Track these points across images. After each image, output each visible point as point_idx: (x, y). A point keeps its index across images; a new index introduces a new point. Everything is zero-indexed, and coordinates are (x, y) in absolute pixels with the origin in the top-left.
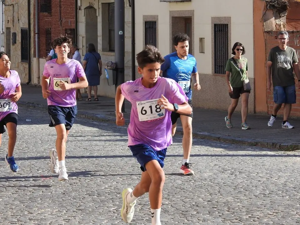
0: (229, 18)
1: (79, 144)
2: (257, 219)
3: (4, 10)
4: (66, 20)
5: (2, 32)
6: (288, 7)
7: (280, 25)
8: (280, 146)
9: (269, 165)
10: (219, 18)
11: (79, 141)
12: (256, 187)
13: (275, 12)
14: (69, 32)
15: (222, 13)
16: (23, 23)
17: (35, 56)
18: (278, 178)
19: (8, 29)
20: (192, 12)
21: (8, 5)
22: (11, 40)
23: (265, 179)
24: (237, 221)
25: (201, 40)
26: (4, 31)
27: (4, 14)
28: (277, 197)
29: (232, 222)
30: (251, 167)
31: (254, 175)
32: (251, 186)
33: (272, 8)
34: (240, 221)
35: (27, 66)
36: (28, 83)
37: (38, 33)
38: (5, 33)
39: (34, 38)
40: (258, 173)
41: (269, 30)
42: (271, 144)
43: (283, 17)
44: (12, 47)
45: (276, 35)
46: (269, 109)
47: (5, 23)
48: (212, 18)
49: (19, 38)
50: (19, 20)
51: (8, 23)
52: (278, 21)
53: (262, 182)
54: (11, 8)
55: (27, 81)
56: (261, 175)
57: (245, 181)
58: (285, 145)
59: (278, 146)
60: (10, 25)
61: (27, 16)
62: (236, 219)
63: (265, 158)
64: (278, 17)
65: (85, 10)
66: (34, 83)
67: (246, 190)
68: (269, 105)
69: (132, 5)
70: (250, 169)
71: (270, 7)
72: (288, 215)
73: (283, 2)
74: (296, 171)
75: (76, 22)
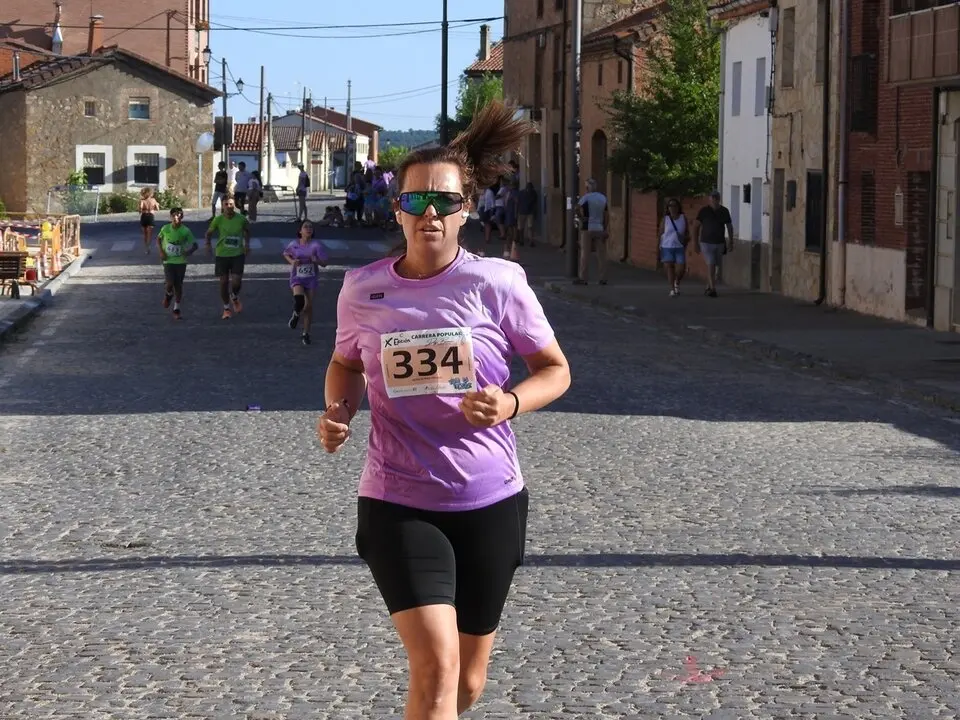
1: (881, 504)
3: (771, 129)
4: (910, 150)
5: (764, 180)
11: (885, 491)
14: (917, 180)
16: (812, 160)
17: (835, 238)
19: (779, 172)
21: (781, 116)
22: (785, 199)
26: (769, 177)
27: (771, 138)
35: (817, 261)
36: (819, 302)
37: (846, 183)
38: (773, 181)
39: (835, 193)
44: (786, 216)
47: (773, 159)
49: (802, 193)
50: (802, 151)
51: (779, 157)
54: (787, 122)
55: (816, 296)
60: (783, 164)
61: (820, 142)
65: (957, 124)
66: (833, 301)
75: (935, 156)
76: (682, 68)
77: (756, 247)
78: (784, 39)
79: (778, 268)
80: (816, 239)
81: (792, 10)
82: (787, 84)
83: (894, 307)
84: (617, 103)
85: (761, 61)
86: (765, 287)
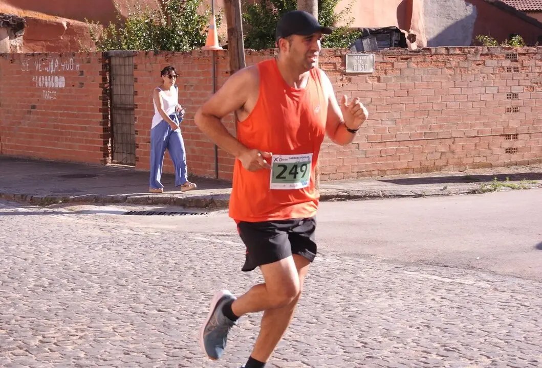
2: (55, 346)
6: (25, 25)
7: (16, 47)
8: (31, 199)
9: (27, 229)
12: (25, 271)
13: (9, 31)
18: (51, 254)
23: (33, 257)
24: (22, 351)
28: (65, 291)
29: (15, 355)
30: (4, 233)
31: (13, 247)
32: (17, 270)
33: (6, 26)
34: (26, 351)
40: (18, 245)
41: (3, 52)
42: (20, 195)
43: (20, 36)
45: (11, 59)
46: (3, 148)
52: (13, 42)
53: (30, 261)
56: (22, 247)
57: (5, 260)
58: (39, 198)
59: (28, 199)
62: (21, 348)
63: (17, 217)
64: (13, 36)
67: (12, 278)
68: (4, 143)
70: (5, 237)
71: (3, 24)
72: (103, 335)
73: (19, 19)
74: (70, 240)
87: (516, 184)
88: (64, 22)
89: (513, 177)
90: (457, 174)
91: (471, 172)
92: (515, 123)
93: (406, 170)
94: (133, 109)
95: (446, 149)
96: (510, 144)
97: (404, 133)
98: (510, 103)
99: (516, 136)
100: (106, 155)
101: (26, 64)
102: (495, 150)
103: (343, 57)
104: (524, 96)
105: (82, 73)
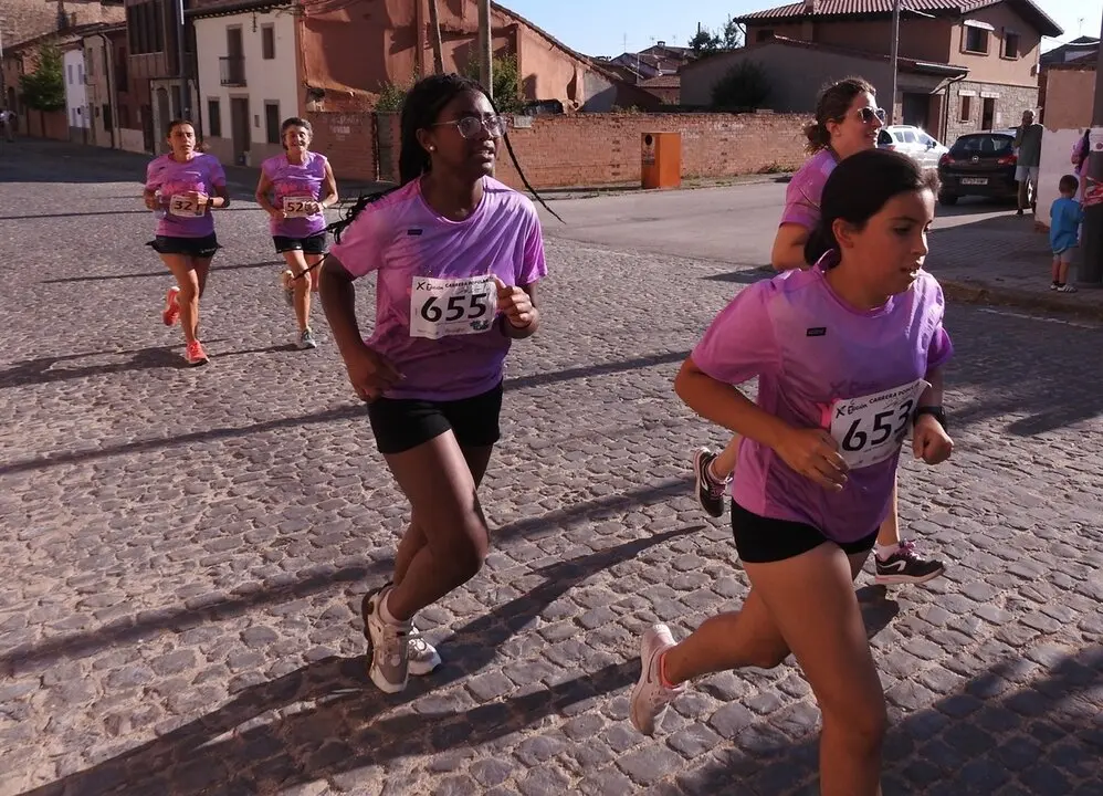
0: (278, 101)
3: (86, 89)
4: (141, 98)
5: (85, 107)
6: (325, 93)
7: (320, 107)
10: (270, 101)
13: (315, 97)
14: (145, 108)
15: (272, 97)
16: (104, 100)
17: (116, 127)
19: (91, 104)
20: (248, 95)
21: (90, 85)
22: (95, 113)
25: (256, 117)
26: (87, 106)
27: (87, 92)
33: (312, 95)
35: (109, 134)
36: (111, 148)
37: (117, 108)
38: (89, 107)
39: (114, 112)
41: (311, 110)
43: (322, 100)
44: (96, 119)
47: (89, 99)
48: (265, 101)
49: (101, 111)
50: (100, 97)
51: (91, 99)
52: (318, 104)
54: (92, 87)
55: (109, 146)
60: (92, 101)
61: (107, 94)
64: (317, 100)
65: (158, 92)
66: (117, 147)
69: (197, 88)
73: (321, 89)
75: (151, 100)
76: (48, 65)
77: (84, 130)
78: (88, 56)
79: (94, 136)
80: (108, 126)
81: (91, 49)
82: (91, 74)
83: (140, 148)
84: (21, 77)
85: (80, 66)
86: (89, 143)
87: (611, 193)
88: (351, 91)
89: (611, 189)
90: (581, 187)
91: (590, 186)
92: (618, 157)
93: (552, 185)
94: (390, 147)
95: (575, 173)
96: (615, 170)
97: (551, 162)
98: (614, 146)
99: (618, 166)
100: (376, 175)
101: (325, 119)
102: (606, 174)
103: (512, 118)
104: (623, 141)
105: (360, 124)
